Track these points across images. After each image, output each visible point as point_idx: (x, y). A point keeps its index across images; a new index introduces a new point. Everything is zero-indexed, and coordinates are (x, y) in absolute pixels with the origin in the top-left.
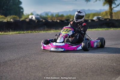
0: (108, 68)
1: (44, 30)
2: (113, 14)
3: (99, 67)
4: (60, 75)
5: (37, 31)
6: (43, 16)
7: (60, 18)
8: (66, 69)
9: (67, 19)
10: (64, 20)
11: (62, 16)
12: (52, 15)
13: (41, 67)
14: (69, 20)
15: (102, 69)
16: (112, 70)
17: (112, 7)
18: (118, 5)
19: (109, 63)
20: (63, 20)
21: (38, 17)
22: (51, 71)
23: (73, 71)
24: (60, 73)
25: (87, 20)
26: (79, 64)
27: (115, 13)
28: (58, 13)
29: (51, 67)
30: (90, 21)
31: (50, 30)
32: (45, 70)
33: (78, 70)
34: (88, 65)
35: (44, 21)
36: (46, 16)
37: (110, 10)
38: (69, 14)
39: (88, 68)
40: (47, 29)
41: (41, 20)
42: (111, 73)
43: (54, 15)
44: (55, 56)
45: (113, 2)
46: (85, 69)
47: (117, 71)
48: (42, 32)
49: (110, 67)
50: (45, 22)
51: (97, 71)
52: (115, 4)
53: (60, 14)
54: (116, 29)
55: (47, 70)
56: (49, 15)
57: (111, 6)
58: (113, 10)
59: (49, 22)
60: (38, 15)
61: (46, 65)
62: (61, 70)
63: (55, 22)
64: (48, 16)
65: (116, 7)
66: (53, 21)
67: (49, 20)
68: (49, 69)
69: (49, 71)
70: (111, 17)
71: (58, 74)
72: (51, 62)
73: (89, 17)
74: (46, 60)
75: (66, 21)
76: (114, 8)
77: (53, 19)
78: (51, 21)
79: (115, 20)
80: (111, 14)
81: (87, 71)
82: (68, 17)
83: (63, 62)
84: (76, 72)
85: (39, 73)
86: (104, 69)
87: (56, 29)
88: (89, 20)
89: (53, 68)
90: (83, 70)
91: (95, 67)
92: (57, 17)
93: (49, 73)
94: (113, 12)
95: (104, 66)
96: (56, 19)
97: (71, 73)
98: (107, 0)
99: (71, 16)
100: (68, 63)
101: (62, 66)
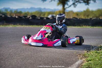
0: (58, 60)
1: (3, 24)
3: (51, 59)
4: (16, 66)
6: (3, 11)
8: (22, 60)
10: (22, 16)
11: (21, 13)
12: (11, 11)
14: (27, 17)
15: (53, 61)
16: (62, 63)
18: (70, 6)
19: (59, 56)
23: (28, 62)
24: (16, 64)
25: (43, 17)
26: (33, 56)
28: (17, 10)
29: (8, 59)
30: (45, 19)
31: (9, 25)
32: (2, 61)
33: (32, 62)
34: (42, 58)
35: (3, 16)
36: (6, 12)
37: (64, 10)
39: (41, 61)
40: (6, 24)
41: (1, 15)
43: (13, 11)
44: (12, 48)
45: (66, 3)
46: (38, 61)
47: (66, 64)
49: (60, 60)
50: (5, 17)
51: (49, 63)
52: (68, 5)
53: (19, 11)
55: (4, 61)
56: (9, 11)
57: (64, 6)
58: (66, 10)
59: (8, 17)
61: (4, 57)
62: (17, 61)
63: (13, 17)
64: (7, 12)
65: (68, 7)
66: (11, 17)
67: (8, 16)
69: (6, 62)
71: (14, 65)
72: (8, 54)
73: (44, 15)
74: (4, 52)
75: (24, 18)
76: (66, 8)
77: (12, 15)
78: (10, 16)
81: (40, 63)
82: (26, 14)
83: (19, 54)
84: (30, 64)
86: (55, 61)
87: (14, 24)
88: (45, 17)
90: (37, 62)
92: (15, 14)
93: (6, 63)
94: (66, 12)
95: (56, 59)
97: (26, 64)
98: (61, 1)
99: (28, 13)
100: (23, 56)
101: (18, 57)
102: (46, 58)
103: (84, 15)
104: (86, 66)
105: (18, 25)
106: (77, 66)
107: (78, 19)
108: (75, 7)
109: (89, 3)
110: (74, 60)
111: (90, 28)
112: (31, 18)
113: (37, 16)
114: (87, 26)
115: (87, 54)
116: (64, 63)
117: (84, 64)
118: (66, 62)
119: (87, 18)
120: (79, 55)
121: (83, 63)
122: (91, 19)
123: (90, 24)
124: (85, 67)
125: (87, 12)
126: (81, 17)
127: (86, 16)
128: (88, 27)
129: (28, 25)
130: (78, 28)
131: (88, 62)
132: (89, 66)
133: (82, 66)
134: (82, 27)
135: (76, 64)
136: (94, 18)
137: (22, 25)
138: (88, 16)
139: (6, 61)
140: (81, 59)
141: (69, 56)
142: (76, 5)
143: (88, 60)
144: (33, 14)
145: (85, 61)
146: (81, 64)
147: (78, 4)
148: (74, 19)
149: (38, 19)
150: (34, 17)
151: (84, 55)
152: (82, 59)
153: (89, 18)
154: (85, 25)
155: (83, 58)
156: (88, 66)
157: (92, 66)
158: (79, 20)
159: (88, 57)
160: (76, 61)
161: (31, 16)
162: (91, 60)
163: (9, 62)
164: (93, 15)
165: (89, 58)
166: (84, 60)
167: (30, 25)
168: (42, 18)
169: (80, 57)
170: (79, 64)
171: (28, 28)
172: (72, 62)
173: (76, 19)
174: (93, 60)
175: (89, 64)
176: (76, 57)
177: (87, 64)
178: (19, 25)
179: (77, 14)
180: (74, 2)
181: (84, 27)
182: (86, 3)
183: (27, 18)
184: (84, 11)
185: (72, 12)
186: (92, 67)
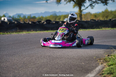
0: (77, 67)
1: (16, 31)
2: (83, 16)
3: (69, 66)
4: (31, 75)
5: (9, 32)
6: (15, 17)
7: (32, 20)
8: (37, 69)
9: (39, 20)
10: (36, 22)
11: (34, 18)
12: (24, 17)
13: (12, 68)
15: (71, 68)
16: (81, 69)
17: (82, 9)
18: (87, 8)
19: (78, 62)
20: (34, 22)
21: (11, 19)
22: (22, 72)
23: (44, 71)
24: (31, 73)
25: (58, 21)
26: (49, 64)
27: (84, 15)
28: (30, 15)
29: (22, 68)
30: (60, 22)
31: (22, 32)
32: (16, 71)
33: (48, 70)
34: (58, 65)
35: (16, 22)
36: (19, 18)
37: (80, 12)
38: (41, 16)
39: (58, 68)
40: (19, 31)
41: (14, 21)
42: (80, 71)
43: (27, 17)
44: (27, 57)
45: (82, 5)
46: (55, 69)
47: (85, 70)
48: (14, 34)
49: (79, 66)
50: (17, 23)
51: (67, 70)
52: (84, 6)
53: (32, 16)
54: (85, 30)
55: (19, 70)
56: (22, 16)
57: (80, 8)
58: (83, 12)
60: (10, 17)
61: (17, 66)
62: (32, 70)
63: (27, 23)
64: (20, 18)
65: (85, 9)
66: (25, 23)
67: (21, 22)
68: (20, 69)
69: (20, 72)
70: (80, 19)
71: (29, 74)
72: (22, 63)
73: (60, 19)
74: (18, 61)
75: (38, 23)
76: (83, 10)
77: (25, 20)
78: (23, 23)
79: (84, 21)
80: (81, 16)
81: (57, 71)
82: (40, 19)
83: (34, 62)
85: (10, 74)
86: (73, 68)
87: (28, 31)
89: (24, 69)
90: (53, 70)
91: (64, 66)
92: (29, 19)
93: (20, 73)
94: (82, 14)
95: (73, 65)
96: (28, 20)
97: (41, 73)
98: (77, 3)
99: (43, 17)
100: (39, 64)
101: (33, 66)
102: (63, 65)
103: (103, 17)
104: (108, 71)
105: (32, 31)
106: (98, 72)
107: (97, 20)
108: (92, 8)
109: (108, 3)
110: (94, 65)
111: (110, 30)
112: (45, 23)
113: (52, 20)
114: (106, 27)
115: (108, 59)
116: (82, 70)
117: (105, 69)
118: (85, 68)
119: (106, 19)
120: (99, 60)
121: (103, 68)
122: (110, 20)
123: (110, 25)
124: (106, 72)
125: (106, 13)
126: (100, 18)
127: (105, 17)
128: (107, 29)
129: (43, 31)
130: (97, 31)
131: (109, 67)
132: (111, 71)
133: (103, 71)
134: (101, 29)
135: (96, 70)
136: (114, 19)
137: (36, 31)
138: (107, 17)
139: (20, 70)
140: (101, 64)
141: (88, 61)
142: (94, 6)
143: (109, 65)
144: (48, 19)
145: (106, 66)
146: (102, 69)
147: (95, 4)
148: (92, 21)
149: (53, 24)
150: (48, 21)
151: (104, 60)
152: (103, 64)
153: (108, 19)
154: (104, 27)
155: (104, 62)
156: (109, 71)
157: (113, 70)
158: (98, 22)
159: (109, 61)
160: (96, 66)
161: (45, 20)
162: (112, 65)
163: (24, 71)
164: (113, 16)
165: (110, 63)
166: (105, 64)
167: (45, 30)
168: (57, 23)
169: (100, 61)
170: (99, 70)
171: (42, 33)
172: (92, 68)
173: (94, 21)
174: (115, 64)
175: (110, 69)
176: (96, 62)
177: (108, 69)
178: (34, 31)
179: (95, 15)
180: (91, 3)
181: (104, 29)
182: (104, 4)
183: (41, 23)
184: (103, 12)
185: (89, 13)
186: (114, 72)
